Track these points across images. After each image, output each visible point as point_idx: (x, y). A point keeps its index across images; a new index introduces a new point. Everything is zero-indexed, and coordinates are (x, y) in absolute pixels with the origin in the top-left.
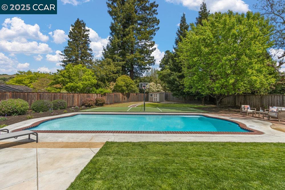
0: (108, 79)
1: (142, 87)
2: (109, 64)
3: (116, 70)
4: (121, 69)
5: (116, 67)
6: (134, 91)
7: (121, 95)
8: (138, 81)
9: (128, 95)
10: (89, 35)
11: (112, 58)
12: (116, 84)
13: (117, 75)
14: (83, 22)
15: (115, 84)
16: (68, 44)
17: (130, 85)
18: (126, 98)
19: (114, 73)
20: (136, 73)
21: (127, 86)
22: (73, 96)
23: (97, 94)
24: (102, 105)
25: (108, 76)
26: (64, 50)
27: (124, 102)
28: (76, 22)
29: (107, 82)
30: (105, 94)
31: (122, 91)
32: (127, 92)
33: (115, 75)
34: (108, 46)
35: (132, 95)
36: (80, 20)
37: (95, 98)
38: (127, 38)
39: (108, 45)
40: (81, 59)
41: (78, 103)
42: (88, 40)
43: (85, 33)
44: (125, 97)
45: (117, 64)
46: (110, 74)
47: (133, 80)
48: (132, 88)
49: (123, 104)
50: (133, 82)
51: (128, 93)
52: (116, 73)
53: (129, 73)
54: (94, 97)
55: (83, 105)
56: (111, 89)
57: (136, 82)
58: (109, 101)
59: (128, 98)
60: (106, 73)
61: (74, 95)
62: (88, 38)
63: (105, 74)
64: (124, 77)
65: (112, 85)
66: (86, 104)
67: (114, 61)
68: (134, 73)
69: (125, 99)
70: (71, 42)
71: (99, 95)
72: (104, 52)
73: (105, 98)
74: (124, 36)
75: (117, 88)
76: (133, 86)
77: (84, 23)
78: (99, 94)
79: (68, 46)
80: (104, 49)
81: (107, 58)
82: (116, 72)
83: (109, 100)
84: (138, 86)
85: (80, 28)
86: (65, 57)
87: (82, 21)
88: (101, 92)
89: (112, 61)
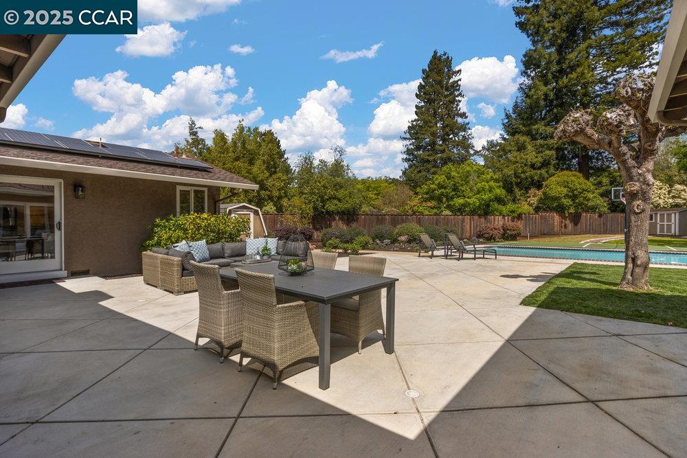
0: (520, 183)
1: (619, 198)
2: (521, 148)
3: (540, 159)
4: (555, 156)
5: (539, 153)
6: (593, 209)
7: (557, 218)
8: (605, 180)
9: (576, 219)
10: (459, 83)
11: (529, 133)
12: (544, 193)
13: (543, 171)
14: (446, 57)
15: (540, 193)
16: (416, 112)
17: (581, 193)
18: (570, 226)
19: (535, 169)
20: (598, 159)
21: (574, 198)
22: (463, 221)
23: (504, 216)
24: (514, 238)
25: (519, 177)
26: (409, 127)
27: (566, 234)
28: (431, 62)
29: (516, 190)
30: (519, 217)
31: (561, 210)
32: (572, 210)
33: (539, 172)
34: (516, 106)
35: (586, 216)
36: (438, 55)
37: (501, 223)
38: (571, 79)
39: (516, 102)
40: (444, 140)
41: (470, 233)
42: (457, 93)
43: (451, 80)
44: (568, 222)
45: (542, 146)
46: (524, 172)
47: (588, 179)
48: (588, 200)
49: (562, 238)
50: (589, 184)
51: (576, 213)
52: (539, 168)
53: (575, 161)
54: (498, 222)
55: (479, 236)
56: (531, 205)
57: (600, 184)
58: (529, 231)
59: (576, 224)
60: (515, 170)
61: (464, 219)
62: (459, 89)
63: (512, 172)
64: (565, 175)
65: (534, 196)
66: (487, 235)
67: (534, 138)
68: (591, 158)
69: (565, 226)
70: (422, 107)
71: (508, 219)
72: (506, 121)
73: (520, 224)
74: (561, 72)
75: (547, 202)
76: (591, 196)
77: (448, 57)
78: (508, 215)
79: (417, 118)
80: (507, 115)
81: (517, 136)
82: (539, 165)
83: (529, 228)
84: (606, 194)
85: (440, 72)
86: (411, 142)
87: (445, 54)
88: (513, 212)
89: (528, 140)
